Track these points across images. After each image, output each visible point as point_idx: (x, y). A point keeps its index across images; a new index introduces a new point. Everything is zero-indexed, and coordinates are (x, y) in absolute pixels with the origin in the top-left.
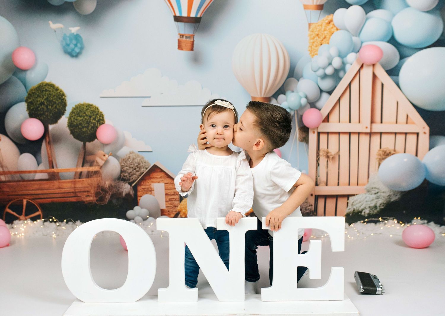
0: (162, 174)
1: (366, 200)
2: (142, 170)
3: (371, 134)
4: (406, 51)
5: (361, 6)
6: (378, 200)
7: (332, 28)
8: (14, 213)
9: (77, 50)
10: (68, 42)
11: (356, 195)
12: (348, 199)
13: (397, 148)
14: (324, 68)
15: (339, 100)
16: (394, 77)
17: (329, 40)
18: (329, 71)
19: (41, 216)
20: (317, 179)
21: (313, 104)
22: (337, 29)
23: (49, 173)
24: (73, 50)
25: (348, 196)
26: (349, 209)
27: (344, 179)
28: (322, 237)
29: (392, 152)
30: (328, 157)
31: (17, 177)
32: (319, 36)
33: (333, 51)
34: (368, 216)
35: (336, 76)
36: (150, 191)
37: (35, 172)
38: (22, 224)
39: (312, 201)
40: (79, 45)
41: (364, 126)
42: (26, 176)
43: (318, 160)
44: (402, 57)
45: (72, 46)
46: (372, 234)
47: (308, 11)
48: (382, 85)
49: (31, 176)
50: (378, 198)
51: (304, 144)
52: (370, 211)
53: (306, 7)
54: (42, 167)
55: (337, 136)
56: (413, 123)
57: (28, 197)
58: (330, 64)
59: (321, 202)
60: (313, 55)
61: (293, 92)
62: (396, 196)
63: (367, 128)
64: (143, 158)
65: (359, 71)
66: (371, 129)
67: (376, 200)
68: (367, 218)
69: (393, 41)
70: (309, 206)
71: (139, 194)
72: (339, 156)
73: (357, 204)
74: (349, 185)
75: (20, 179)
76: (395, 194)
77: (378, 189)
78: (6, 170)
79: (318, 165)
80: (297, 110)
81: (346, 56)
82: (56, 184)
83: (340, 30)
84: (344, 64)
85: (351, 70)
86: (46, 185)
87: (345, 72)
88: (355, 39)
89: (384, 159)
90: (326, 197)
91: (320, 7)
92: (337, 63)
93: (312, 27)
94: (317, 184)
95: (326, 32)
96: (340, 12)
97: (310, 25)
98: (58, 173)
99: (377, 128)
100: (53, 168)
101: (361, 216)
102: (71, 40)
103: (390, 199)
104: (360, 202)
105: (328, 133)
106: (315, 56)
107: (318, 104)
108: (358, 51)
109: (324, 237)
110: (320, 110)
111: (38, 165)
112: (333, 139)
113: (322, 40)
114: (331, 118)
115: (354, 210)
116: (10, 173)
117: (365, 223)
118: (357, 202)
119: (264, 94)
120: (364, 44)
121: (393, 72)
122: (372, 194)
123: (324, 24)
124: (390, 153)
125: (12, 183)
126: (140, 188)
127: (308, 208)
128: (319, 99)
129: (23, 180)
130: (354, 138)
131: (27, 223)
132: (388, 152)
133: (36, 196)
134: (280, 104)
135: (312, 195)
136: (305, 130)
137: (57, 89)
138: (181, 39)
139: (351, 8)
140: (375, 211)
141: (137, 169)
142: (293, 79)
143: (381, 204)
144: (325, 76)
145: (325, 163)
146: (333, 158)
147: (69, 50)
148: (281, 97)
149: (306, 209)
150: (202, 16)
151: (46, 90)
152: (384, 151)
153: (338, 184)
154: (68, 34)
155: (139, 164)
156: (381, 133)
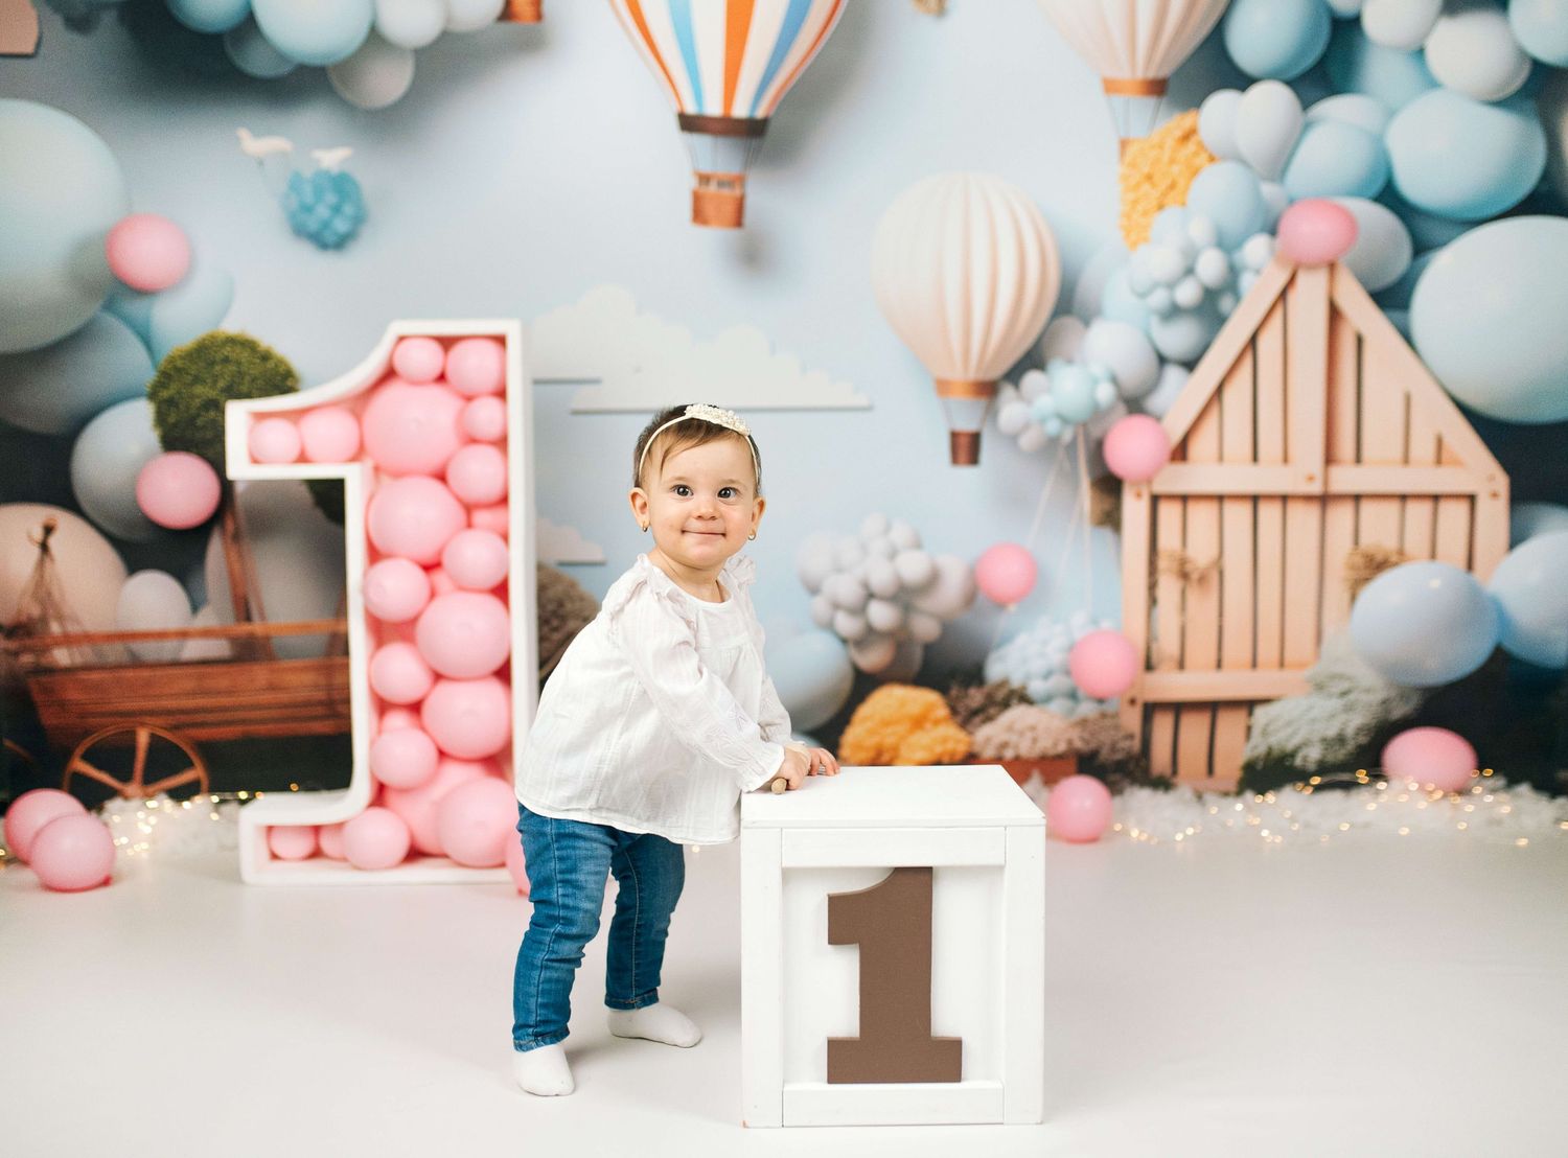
1: (1311, 714)
2: (572, 624)
3: (1325, 500)
4: (1431, 231)
5: (1290, 83)
6: (1349, 716)
7: (1196, 154)
8: (104, 777)
11: (1278, 698)
12: (1250, 713)
13: (1409, 547)
14: (1171, 286)
15: (1219, 391)
16: (1397, 315)
17: (1185, 193)
18: (1187, 294)
19: (207, 784)
20: (1149, 647)
21: (1134, 404)
22: (1212, 159)
23: (234, 640)
25: (1249, 705)
26: (1255, 747)
27: (1237, 647)
28: (1178, 838)
29: (1394, 558)
30: (1184, 575)
31: (114, 653)
32: (1155, 179)
33: (1199, 230)
34: (1317, 768)
35: (1211, 310)
37: (184, 635)
39: (1132, 720)
41: (1303, 474)
42: (149, 651)
43: (1152, 586)
44: (1422, 248)
46: (1344, 828)
47: (1118, 100)
48: (1360, 341)
49: (166, 650)
50: (1348, 709)
51: (1107, 533)
52: (1325, 753)
53: (1111, 87)
54: (207, 618)
55: (1213, 507)
56: (1457, 463)
57: (160, 721)
58: (1190, 271)
59: (1163, 726)
60: (1134, 245)
61: (1070, 361)
62: (1408, 701)
63: (1311, 479)
64: (573, 585)
65: (1283, 295)
66: (1326, 481)
67: (1343, 717)
68: (1317, 772)
69: (1389, 196)
70: (1125, 737)
72: (1221, 574)
73: (1278, 730)
74: (1254, 665)
75: (125, 658)
76: (1404, 694)
77: (1349, 678)
78: (72, 629)
79: (1153, 601)
80: (1085, 425)
81: (1239, 244)
82: (260, 674)
83: (1222, 159)
84: (1233, 273)
85: (1257, 291)
86: (222, 679)
87: (1237, 297)
88: (1269, 190)
89: (1367, 580)
90: (1178, 708)
91: (1157, 88)
92: (1211, 267)
93: (1132, 150)
94: (1149, 666)
95: (1176, 169)
96: (1222, 102)
97: (1124, 144)
98: (267, 638)
99: (1345, 479)
100: (248, 618)
101: (1292, 767)
103: (1388, 711)
104: (1289, 724)
105: (1184, 499)
106: (1143, 247)
107: (1155, 402)
108: (1275, 231)
109: (1183, 839)
110: (1159, 419)
111: (195, 607)
112: (1201, 514)
113: (1165, 194)
114: (1197, 448)
115: (1270, 749)
116: (88, 638)
117: (1309, 790)
118: (1279, 722)
119: (978, 367)
121: (1393, 298)
122: (1330, 696)
123: (1170, 143)
124: (1386, 560)
125: (96, 675)
127: (1120, 744)
128: (1154, 385)
129: (137, 663)
130: (1269, 513)
131: (158, 809)
132: (1379, 558)
133: (183, 718)
134: (1029, 402)
135: (1133, 702)
136: (1109, 485)
137: (266, 356)
138: (703, 190)
139: (1256, 91)
140: (1340, 754)
141: (555, 623)
142: (1069, 323)
143: (1359, 730)
144: (1173, 312)
145: (1176, 597)
146: (1202, 580)
147: (313, 224)
148: (1032, 379)
149: (1113, 749)
150: (771, 113)
151: (226, 360)
152: (1367, 556)
153: (1219, 665)
154: (308, 173)
155: (561, 604)
156: (1357, 498)
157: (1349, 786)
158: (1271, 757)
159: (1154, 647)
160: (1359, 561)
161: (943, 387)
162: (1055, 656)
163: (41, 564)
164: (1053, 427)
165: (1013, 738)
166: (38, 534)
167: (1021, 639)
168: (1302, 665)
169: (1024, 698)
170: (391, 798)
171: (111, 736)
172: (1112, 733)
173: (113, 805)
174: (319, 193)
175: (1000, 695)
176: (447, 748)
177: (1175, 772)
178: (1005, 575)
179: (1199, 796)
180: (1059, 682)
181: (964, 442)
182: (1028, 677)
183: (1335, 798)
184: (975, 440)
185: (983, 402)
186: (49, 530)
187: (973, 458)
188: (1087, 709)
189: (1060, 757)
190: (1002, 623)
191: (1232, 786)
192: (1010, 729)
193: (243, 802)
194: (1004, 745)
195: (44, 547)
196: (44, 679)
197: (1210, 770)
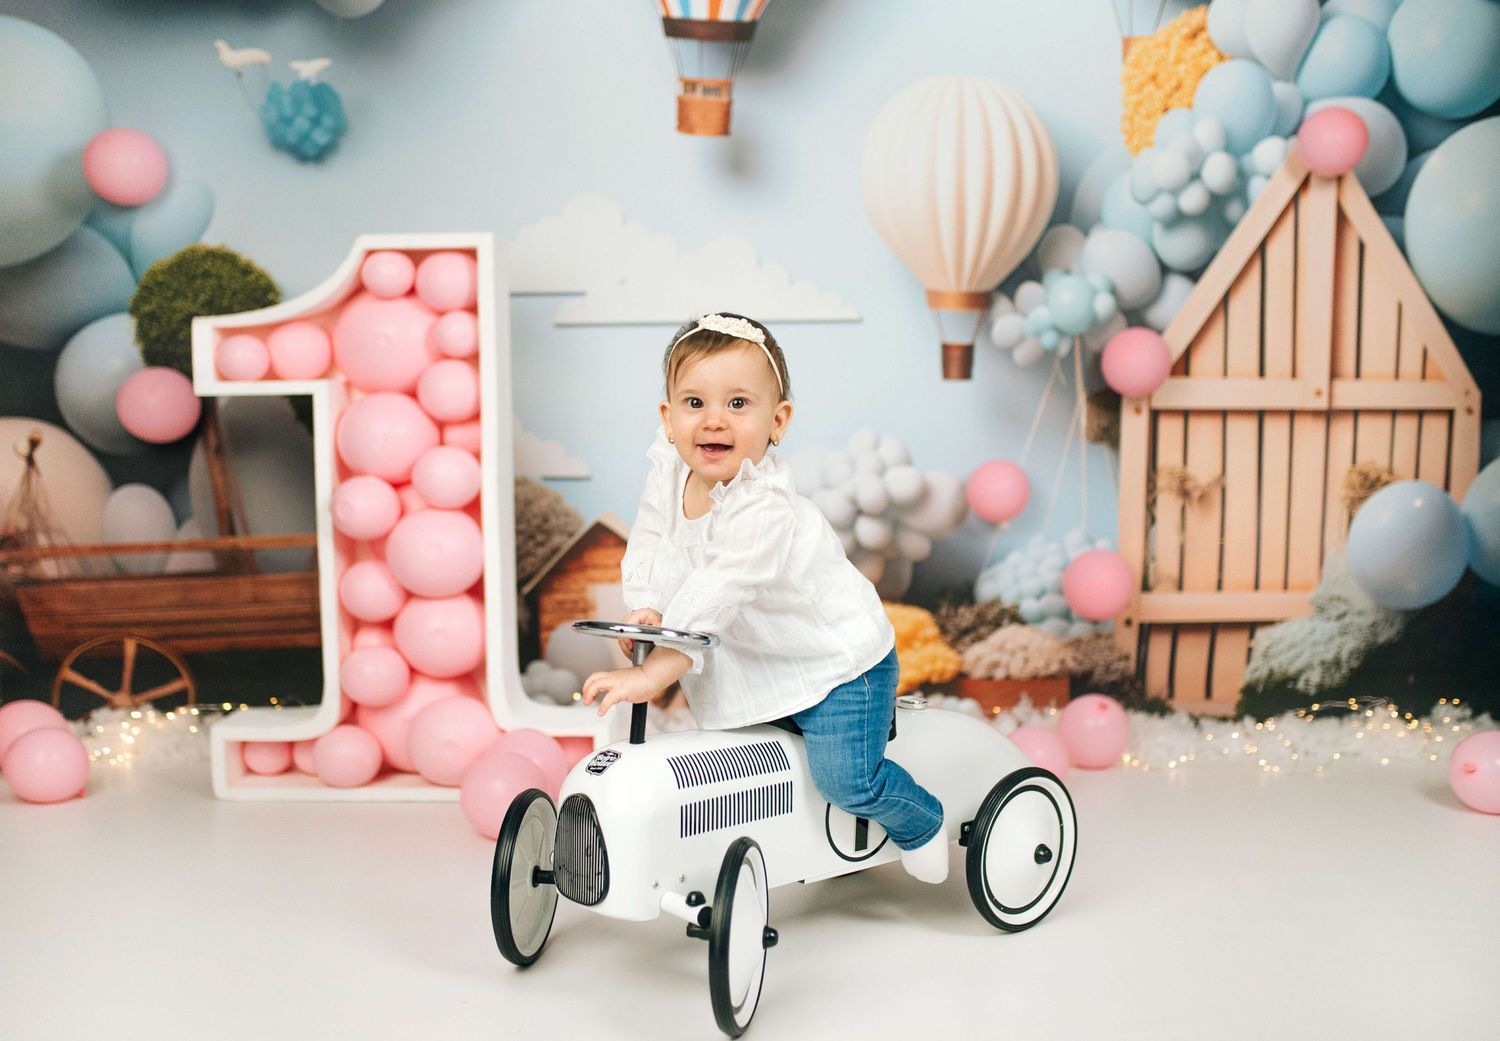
1: (1313, 638)
2: (556, 540)
3: (1329, 415)
6: (1344, 640)
7: (1205, 52)
8: (93, 686)
9: (320, 138)
10: (288, 111)
11: (1281, 621)
12: (1252, 636)
13: (1397, 465)
14: (1175, 192)
15: (1225, 301)
17: (1192, 94)
18: (1192, 200)
19: (192, 694)
20: (1146, 569)
21: (1135, 315)
22: (1221, 58)
23: (218, 553)
24: (305, 137)
25: (1251, 627)
26: (1256, 670)
27: (1239, 567)
28: (1172, 764)
29: (1385, 477)
30: (1185, 494)
31: (101, 565)
32: (1160, 80)
33: (1206, 133)
34: (1317, 695)
35: (1217, 217)
36: (582, 610)
37: (168, 548)
38: (122, 720)
39: (1128, 641)
40: (327, 121)
41: (1307, 392)
42: (134, 563)
43: (1151, 505)
45: (301, 123)
46: (1337, 756)
48: (1361, 247)
49: (152, 562)
50: (1343, 633)
51: (1104, 449)
52: (1323, 677)
54: (191, 532)
55: (1216, 423)
57: (143, 632)
58: (1195, 176)
59: (1159, 647)
60: (1137, 149)
61: (1067, 272)
62: (1392, 625)
63: (1319, 393)
64: (557, 500)
65: (1295, 201)
66: (1331, 397)
67: (1338, 641)
68: (1317, 699)
70: (1120, 659)
71: (545, 619)
72: (1224, 491)
73: (1280, 653)
74: (1257, 587)
75: (110, 570)
77: (1346, 601)
78: (59, 541)
79: (1151, 520)
80: (1082, 337)
81: (1249, 148)
82: (244, 587)
83: (1232, 58)
84: (1242, 177)
85: (1268, 195)
86: (206, 592)
87: (1246, 205)
88: (1281, 89)
89: (1363, 499)
90: (1176, 630)
92: (1218, 172)
93: (1135, 50)
94: (1146, 587)
95: (1182, 68)
97: (1127, 43)
98: (252, 551)
99: (1349, 395)
100: (232, 532)
101: (1295, 692)
103: (1375, 635)
104: (1292, 646)
105: (1186, 414)
106: (1146, 152)
107: (1156, 315)
108: (1295, 132)
109: (1176, 767)
110: (1160, 332)
111: (179, 521)
112: (1204, 432)
113: (1170, 96)
114: (1198, 362)
115: (1271, 673)
116: (74, 550)
117: (1310, 718)
118: (1282, 646)
119: (971, 279)
120: (1314, 108)
122: (1329, 620)
123: (1176, 40)
124: (1378, 479)
125: (83, 587)
126: (549, 602)
127: (1114, 666)
128: (1155, 296)
129: (123, 576)
130: (1276, 429)
131: (142, 720)
132: (1373, 476)
133: (168, 630)
134: (1025, 315)
135: (1128, 622)
136: (1107, 401)
137: (247, 270)
138: (689, 96)
140: (1337, 678)
141: (540, 537)
142: (1068, 231)
143: (1351, 653)
144: (1177, 220)
145: (1176, 516)
146: (1203, 498)
147: (292, 137)
148: (1028, 290)
149: (1108, 669)
150: (758, 17)
151: (206, 274)
152: (1363, 474)
153: (1220, 586)
154: (286, 85)
155: (546, 519)
156: (1356, 413)
157: (1342, 713)
158: (1272, 680)
159: (1152, 566)
160: (1356, 479)
161: (934, 298)
162: (1048, 576)
163: (27, 478)
164: (1049, 339)
165: (1005, 658)
166: (24, 447)
167: (1013, 558)
168: (1306, 587)
169: (1016, 618)
170: (362, 715)
171: (100, 645)
172: (1106, 653)
173: (100, 715)
174: (297, 103)
175: (991, 614)
176: (417, 665)
177: (1171, 694)
178: (997, 493)
179: (1196, 720)
180: (1052, 601)
181: (956, 355)
182: (1020, 596)
183: (1330, 724)
184: (968, 352)
185: (976, 314)
186: (34, 444)
187: (966, 373)
188: (1079, 629)
189: (1052, 677)
190: (994, 542)
191: (1231, 711)
192: (1001, 648)
193: (226, 713)
194: (996, 665)
195: (30, 461)
196: (33, 590)
197: (1208, 693)
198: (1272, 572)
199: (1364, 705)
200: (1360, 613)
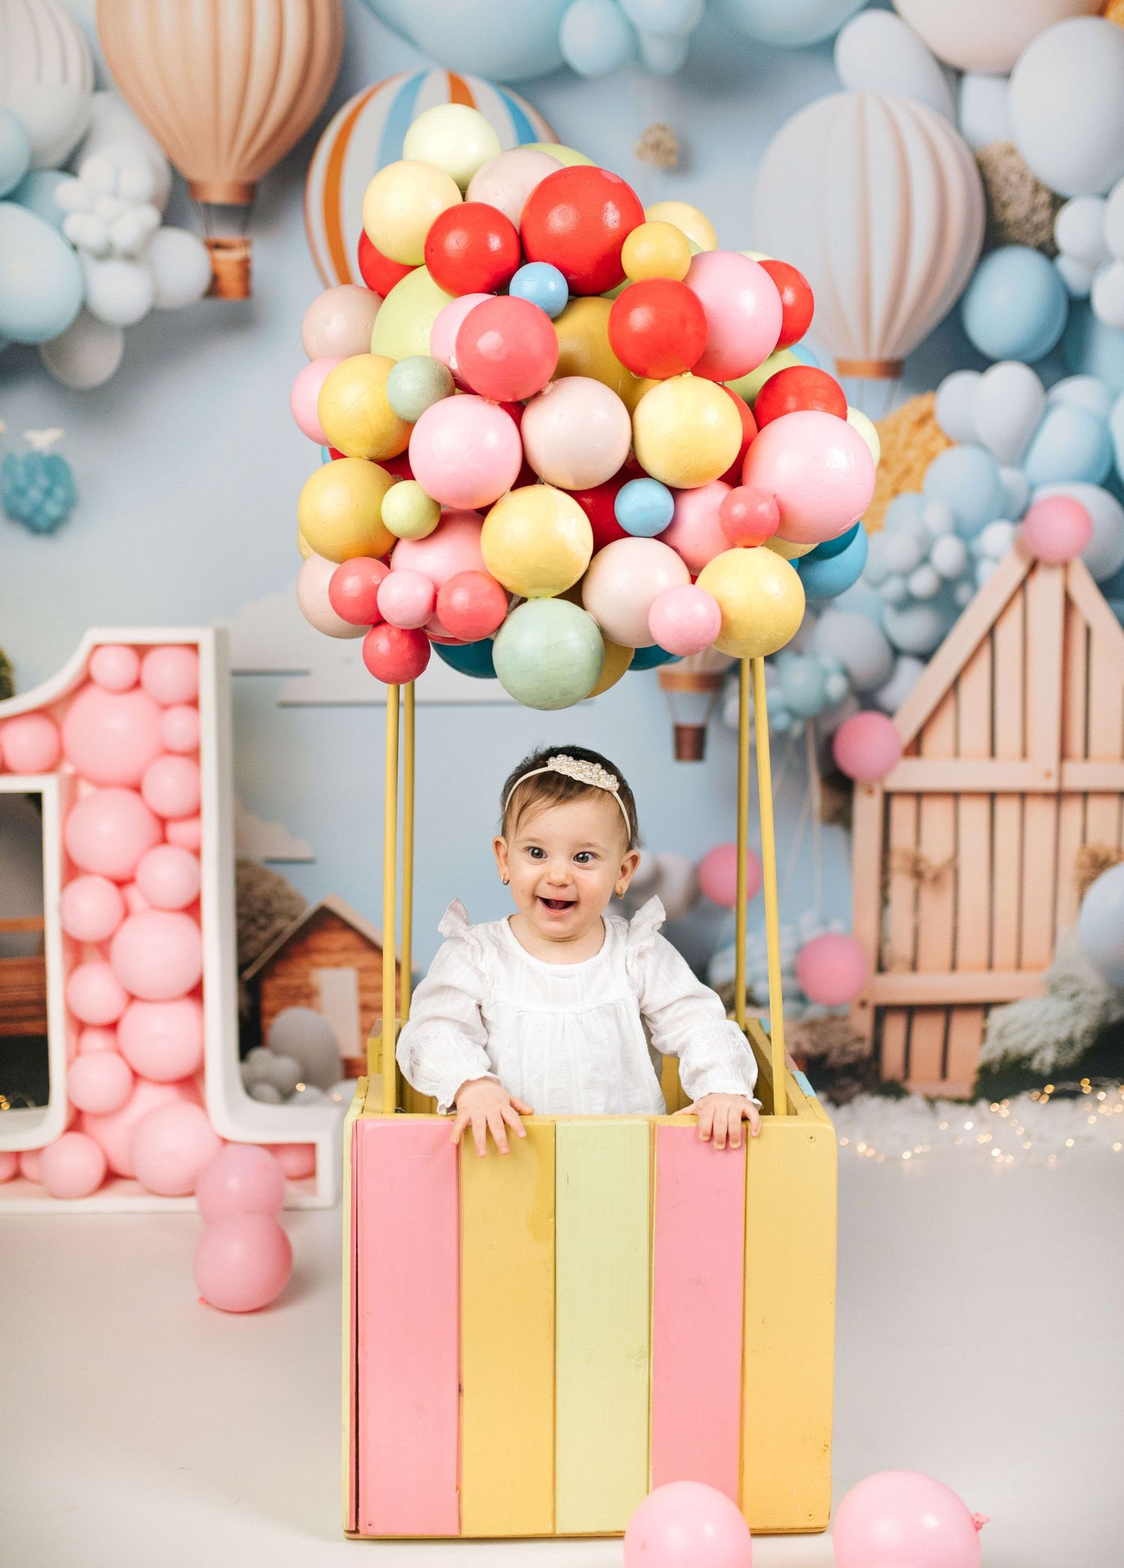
0: (347, 939)
1: (1046, 1018)
2: (280, 923)
3: (1059, 796)
5: (1029, 364)
6: (1077, 1018)
7: (932, 438)
9: (52, 509)
10: (22, 481)
11: (1016, 1001)
12: (986, 1015)
14: (906, 574)
15: (955, 685)
17: (921, 478)
18: (923, 583)
20: (880, 950)
21: (866, 698)
22: (949, 443)
24: (38, 509)
25: (985, 1008)
26: (991, 1050)
27: (972, 948)
28: (906, 1155)
29: (1114, 858)
30: (918, 874)
32: (889, 465)
33: (936, 517)
34: (1051, 1075)
35: (947, 600)
36: (305, 995)
39: (863, 1023)
40: (60, 493)
41: (1039, 772)
43: (884, 886)
45: (35, 495)
46: (1070, 1142)
47: (851, 383)
48: (1088, 633)
50: (1077, 1011)
51: (837, 832)
52: (1058, 1057)
53: (843, 369)
55: (949, 804)
58: (925, 560)
59: (894, 1030)
60: (869, 531)
61: (799, 654)
63: (1048, 775)
64: (280, 882)
65: (1023, 585)
66: (1061, 778)
67: (1072, 1019)
68: (1052, 1079)
70: (856, 1041)
71: (268, 1005)
72: (956, 873)
73: (1015, 1032)
74: (990, 967)
77: (1078, 980)
79: (885, 901)
80: (815, 720)
81: (977, 532)
83: (960, 443)
84: (971, 561)
85: (998, 578)
87: (975, 587)
88: (1009, 476)
89: (1092, 880)
90: (911, 1011)
91: (893, 369)
92: (947, 555)
94: (881, 968)
95: (912, 454)
96: (959, 386)
99: (1078, 776)
101: (1029, 1072)
102: (31, 475)
103: (1108, 1013)
104: (1026, 1027)
105: (919, 796)
106: (876, 535)
107: (889, 696)
108: (1022, 517)
109: (911, 1158)
110: (891, 715)
112: (937, 813)
113: (899, 481)
114: (930, 744)
115: (1006, 1053)
117: (1044, 1099)
118: (1016, 1025)
119: (704, 661)
120: (1041, 494)
122: (1062, 998)
123: (906, 427)
124: (1109, 859)
126: (270, 987)
127: (850, 1048)
128: (887, 677)
130: (1007, 810)
132: (1102, 857)
135: (863, 1004)
136: (840, 785)
139: (996, 373)
140: (1070, 1057)
141: (262, 921)
143: (1086, 1032)
144: (907, 603)
145: (909, 897)
146: (937, 879)
149: (843, 1051)
152: (1094, 855)
153: (954, 966)
154: (20, 456)
155: (268, 902)
156: (1085, 795)
157: (1075, 1095)
158: (1007, 1060)
159: (887, 949)
160: (1086, 860)
161: (667, 680)
162: (783, 959)
164: (784, 721)
168: (1039, 967)
169: (751, 1001)
172: (842, 1036)
177: (907, 1075)
179: (931, 1101)
180: (786, 984)
181: (688, 738)
182: (754, 979)
183: (1064, 1106)
184: (700, 735)
185: (708, 696)
187: (698, 754)
188: (815, 1011)
190: (726, 926)
191: (966, 1091)
197: (944, 1073)
198: (1005, 952)
199: (1096, 1086)
200: (1092, 992)
